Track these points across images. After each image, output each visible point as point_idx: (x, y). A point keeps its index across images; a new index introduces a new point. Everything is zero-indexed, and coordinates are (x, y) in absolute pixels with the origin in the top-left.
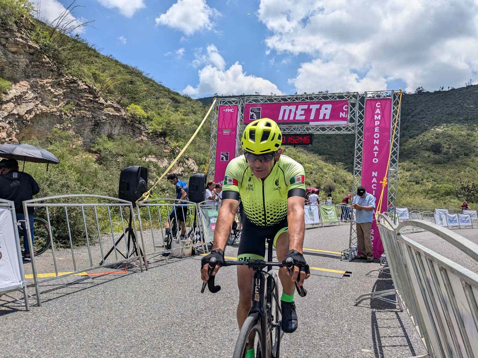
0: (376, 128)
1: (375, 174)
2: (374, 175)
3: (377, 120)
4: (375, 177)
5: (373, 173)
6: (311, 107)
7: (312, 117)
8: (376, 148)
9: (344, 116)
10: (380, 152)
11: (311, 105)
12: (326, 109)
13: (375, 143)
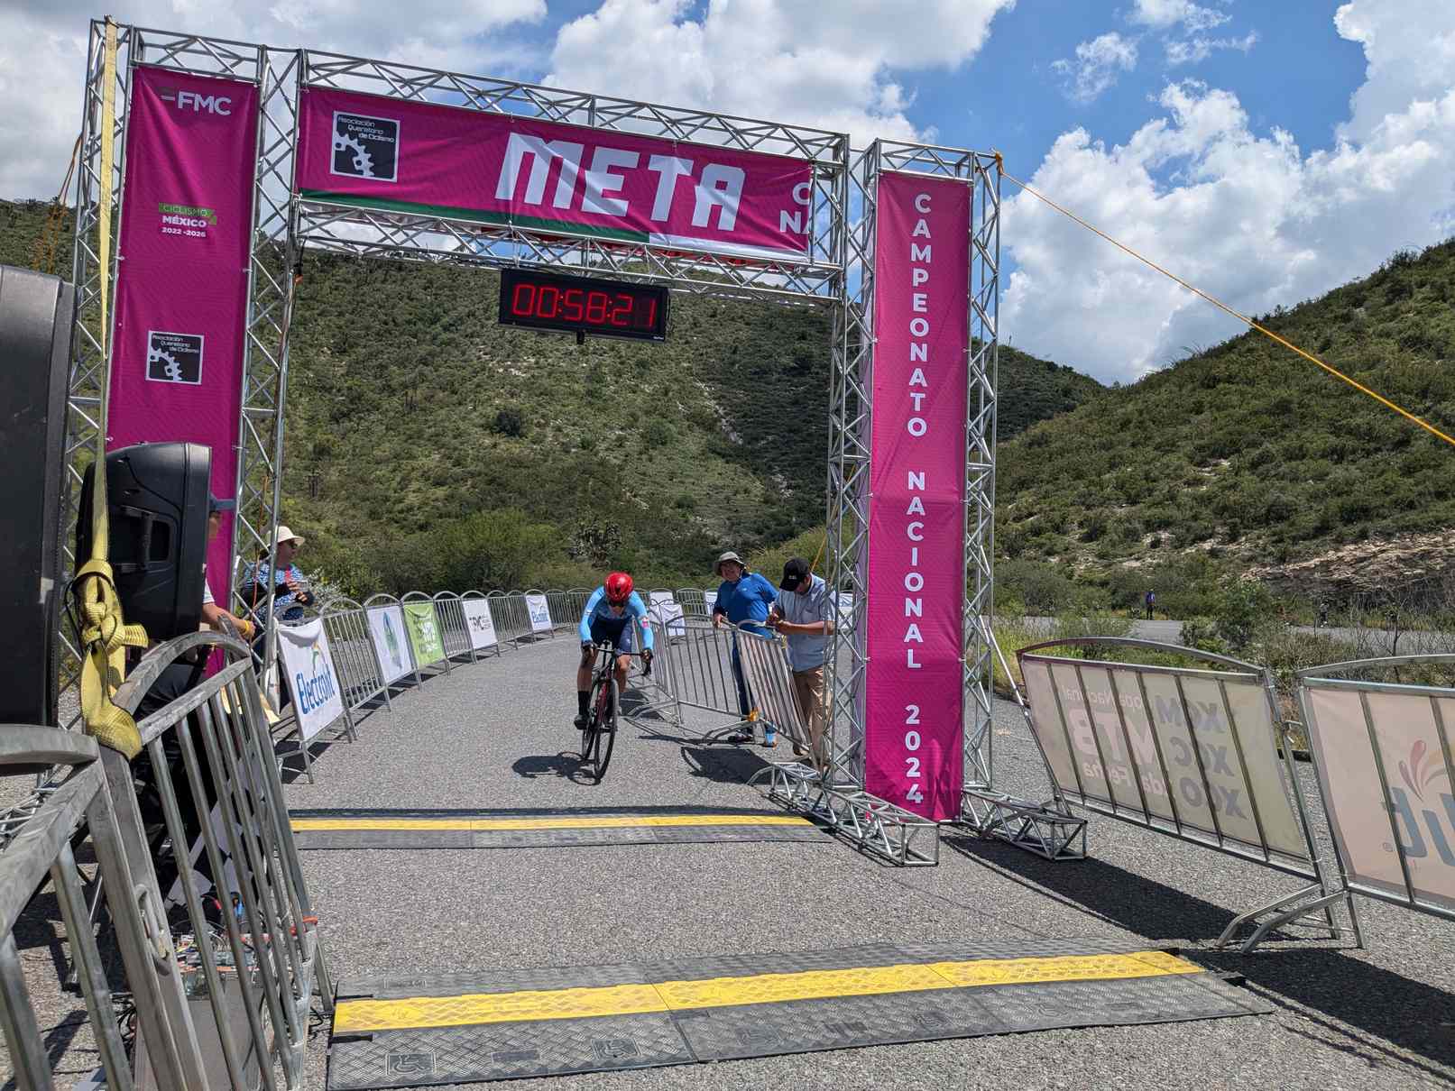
0: (916, 296)
1: (916, 481)
2: (915, 484)
3: (921, 264)
4: (916, 490)
5: (911, 474)
6: (656, 164)
7: (661, 211)
8: (918, 377)
9: (797, 229)
10: (932, 394)
11: (654, 157)
12: (721, 185)
13: (913, 358)
